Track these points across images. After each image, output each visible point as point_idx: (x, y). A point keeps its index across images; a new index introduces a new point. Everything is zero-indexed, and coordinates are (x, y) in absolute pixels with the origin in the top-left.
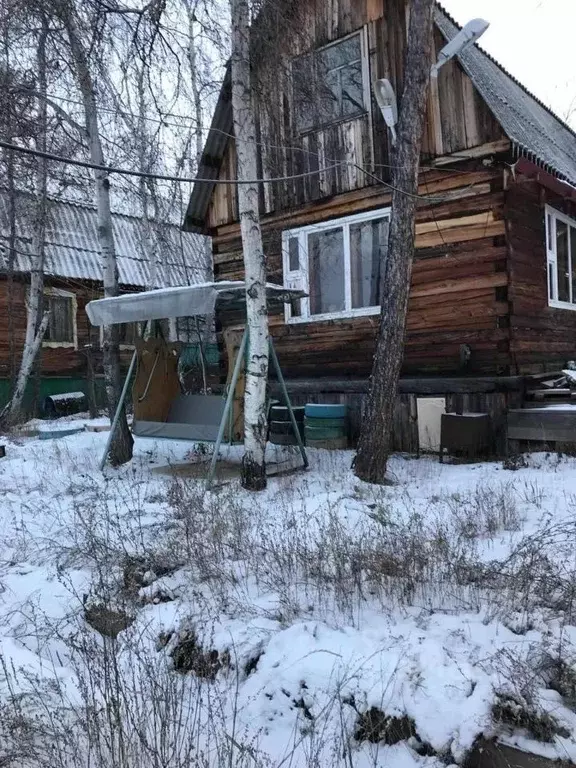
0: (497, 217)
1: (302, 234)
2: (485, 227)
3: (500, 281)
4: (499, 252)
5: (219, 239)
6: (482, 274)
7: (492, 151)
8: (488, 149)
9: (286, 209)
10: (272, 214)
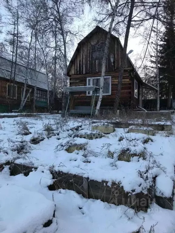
0: (130, 80)
1: (91, 79)
2: (128, 81)
3: (129, 91)
4: (129, 86)
5: (71, 77)
6: (127, 89)
7: (130, 69)
8: (129, 69)
9: (88, 73)
10: (85, 74)
